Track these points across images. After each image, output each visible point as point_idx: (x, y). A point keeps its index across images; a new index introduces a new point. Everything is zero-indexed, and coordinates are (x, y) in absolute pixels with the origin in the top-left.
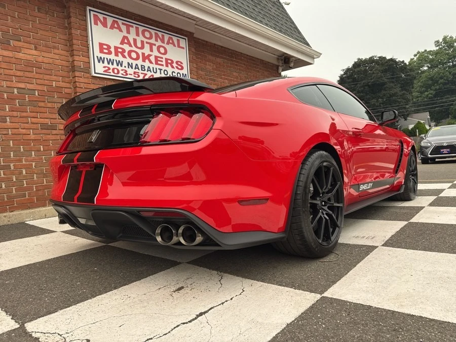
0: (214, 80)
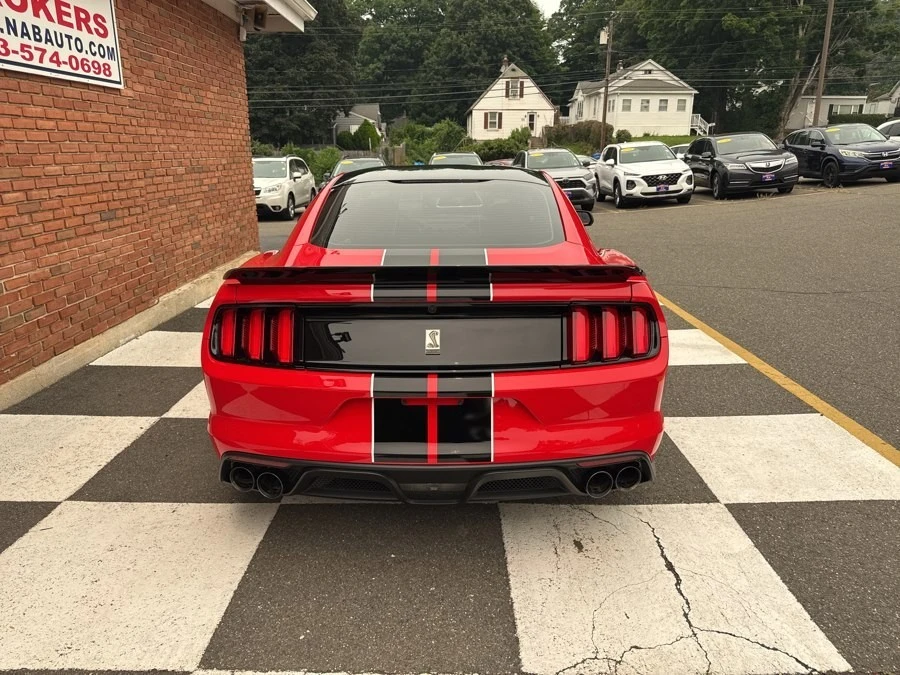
0: (151, 58)
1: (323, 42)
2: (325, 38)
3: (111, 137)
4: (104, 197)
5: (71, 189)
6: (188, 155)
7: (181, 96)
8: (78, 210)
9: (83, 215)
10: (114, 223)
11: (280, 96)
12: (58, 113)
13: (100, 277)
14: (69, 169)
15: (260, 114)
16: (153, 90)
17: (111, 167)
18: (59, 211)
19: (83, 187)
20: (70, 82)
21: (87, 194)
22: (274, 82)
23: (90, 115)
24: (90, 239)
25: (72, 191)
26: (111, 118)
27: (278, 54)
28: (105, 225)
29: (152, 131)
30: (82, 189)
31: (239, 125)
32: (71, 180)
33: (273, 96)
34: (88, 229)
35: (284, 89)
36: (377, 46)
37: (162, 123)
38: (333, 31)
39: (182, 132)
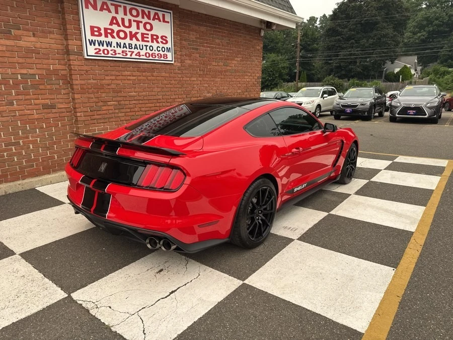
0: (197, 49)
2: (386, 22)
3: (165, 82)
4: (158, 105)
5: (140, 101)
6: (215, 88)
7: (214, 63)
8: (143, 109)
9: (146, 111)
11: (354, 55)
12: (139, 74)
14: (140, 94)
16: (197, 62)
17: (164, 93)
20: (145, 62)
21: (149, 103)
22: (352, 47)
23: (155, 74)
25: (141, 102)
26: (167, 75)
27: (358, 33)
29: (193, 79)
32: (140, 98)
33: (351, 55)
35: (357, 51)
37: (200, 76)
38: (393, 18)
39: (212, 79)
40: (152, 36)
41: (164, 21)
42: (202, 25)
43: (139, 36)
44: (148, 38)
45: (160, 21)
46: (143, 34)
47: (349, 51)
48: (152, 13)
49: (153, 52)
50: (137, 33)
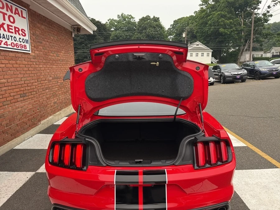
0: (41, 43)
1: (99, 37)
3: (25, 69)
4: (22, 89)
5: (10, 87)
6: (53, 73)
7: (51, 54)
8: (12, 94)
9: (14, 96)
10: (25, 98)
11: (86, 53)
12: (7, 62)
13: (19, 117)
14: (9, 80)
15: (80, 58)
16: (42, 53)
17: (25, 79)
18: (4, 95)
19: (14, 86)
20: (11, 51)
21: (16, 88)
22: (84, 48)
23: (18, 62)
24: (16, 104)
25: (10, 88)
26: (26, 63)
27: (85, 40)
28: (22, 99)
29: (41, 66)
30: (14, 87)
31: (71, 63)
32: (10, 84)
33: (84, 53)
34: (15, 101)
35: (87, 51)
36: (116, 38)
37: (45, 64)
38: (103, 34)
39: (51, 66)
40: (15, 28)
41: (22, 17)
42: (42, 24)
43: (5, 26)
44: (12, 29)
45: (19, 16)
46: (8, 26)
47: (83, 51)
48: (14, 8)
49: (17, 42)
50: (3, 24)
